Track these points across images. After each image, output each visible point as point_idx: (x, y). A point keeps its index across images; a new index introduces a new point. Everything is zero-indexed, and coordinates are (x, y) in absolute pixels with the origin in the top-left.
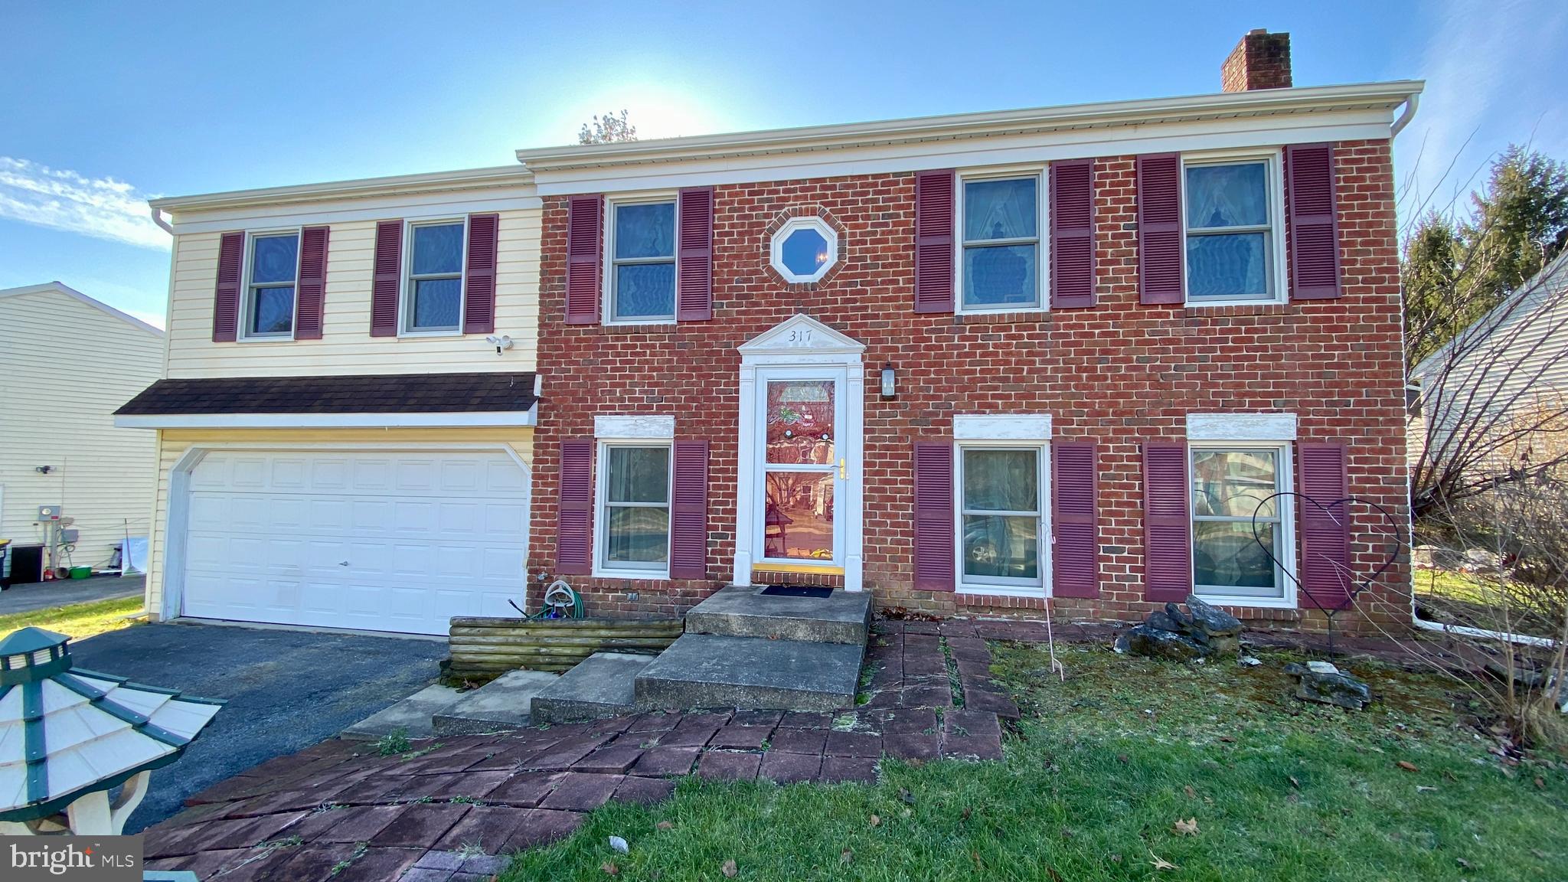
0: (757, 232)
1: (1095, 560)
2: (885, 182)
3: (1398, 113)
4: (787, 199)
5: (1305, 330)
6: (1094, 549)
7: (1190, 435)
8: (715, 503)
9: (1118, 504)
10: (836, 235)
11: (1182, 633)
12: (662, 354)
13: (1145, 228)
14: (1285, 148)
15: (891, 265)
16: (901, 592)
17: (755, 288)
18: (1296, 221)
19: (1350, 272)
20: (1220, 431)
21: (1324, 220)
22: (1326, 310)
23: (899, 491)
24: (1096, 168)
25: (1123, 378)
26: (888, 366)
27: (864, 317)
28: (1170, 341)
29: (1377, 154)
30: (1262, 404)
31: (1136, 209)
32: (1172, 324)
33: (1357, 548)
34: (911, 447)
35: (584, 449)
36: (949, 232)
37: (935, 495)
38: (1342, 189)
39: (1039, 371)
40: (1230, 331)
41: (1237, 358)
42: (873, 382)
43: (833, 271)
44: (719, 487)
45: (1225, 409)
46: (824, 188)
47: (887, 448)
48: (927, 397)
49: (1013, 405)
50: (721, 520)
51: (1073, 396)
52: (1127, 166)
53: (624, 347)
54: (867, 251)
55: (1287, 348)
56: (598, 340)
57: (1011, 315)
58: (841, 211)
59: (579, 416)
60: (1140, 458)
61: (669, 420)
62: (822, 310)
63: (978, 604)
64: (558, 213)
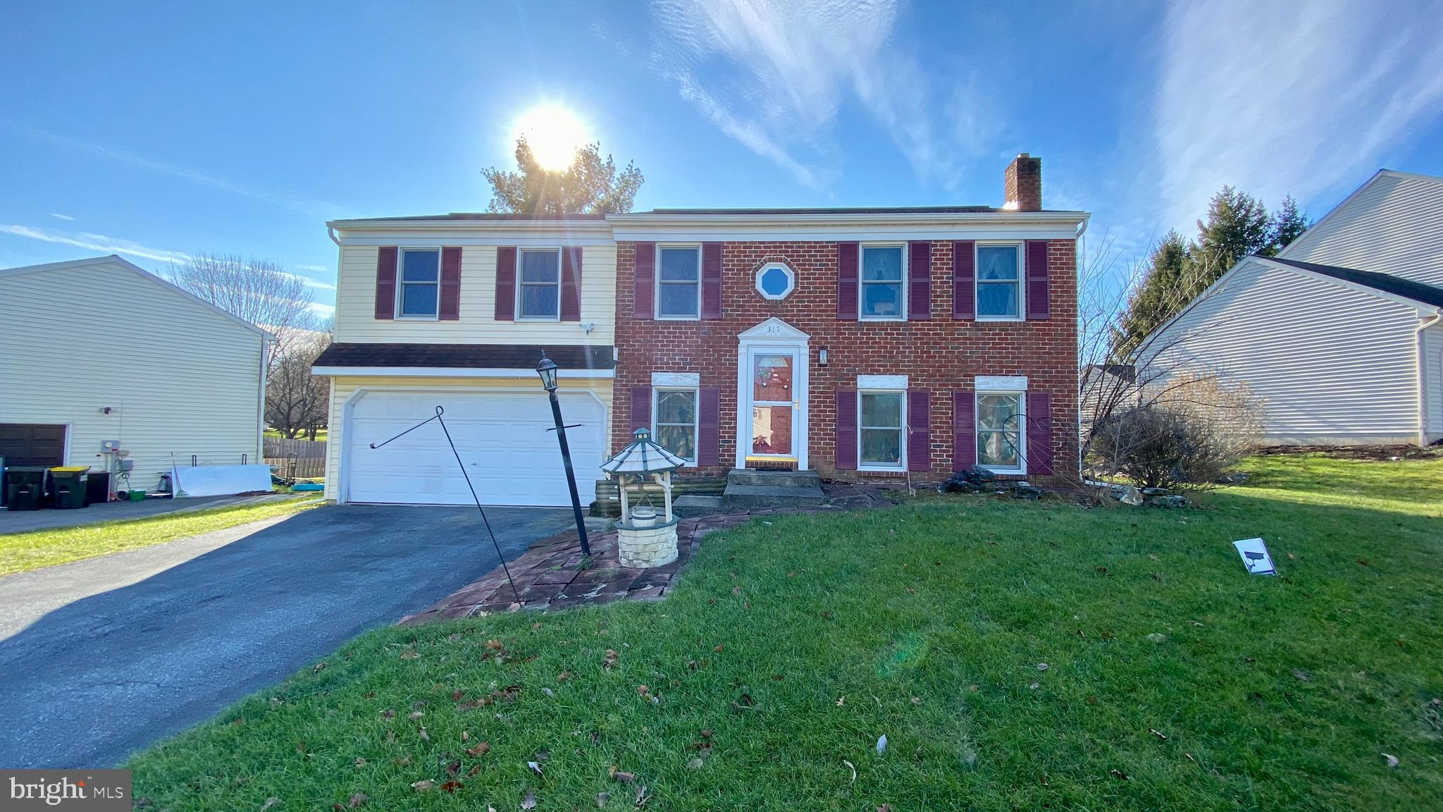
0: (748, 270)
1: (928, 451)
2: (822, 245)
3: (1080, 226)
4: (766, 252)
5: (1033, 335)
6: (927, 446)
7: (976, 387)
8: (724, 423)
9: (940, 423)
10: (793, 273)
11: (969, 481)
12: (692, 337)
13: (956, 279)
14: (1026, 241)
15: (824, 292)
16: (829, 470)
17: (747, 301)
18: (1031, 279)
19: (1055, 306)
20: (991, 385)
21: (1044, 279)
22: (1043, 325)
23: (828, 416)
24: (933, 246)
25: (944, 357)
26: (823, 348)
27: (808, 320)
28: (968, 339)
29: (1069, 246)
30: (1011, 372)
31: (952, 269)
32: (969, 330)
33: (1054, 444)
34: (835, 393)
35: (646, 392)
36: (856, 276)
37: (847, 418)
38: (1053, 264)
39: (901, 352)
40: (997, 334)
41: (1000, 348)
42: (814, 356)
43: (792, 294)
44: (726, 414)
45: (994, 374)
46: (786, 247)
47: (821, 393)
48: (842, 365)
49: (888, 371)
50: (727, 433)
51: (919, 366)
52: (948, 245)
53: (668, 333)
54: (811, 283)
55: (1024, 344)
56: (653, 328)
57: (888, 322)
58: (796, 261)
59: (643, 372)
60: (951, 399)
61: (697, 376)
62: (785, 316)
63: (870, 476)
64: (627, 252)
